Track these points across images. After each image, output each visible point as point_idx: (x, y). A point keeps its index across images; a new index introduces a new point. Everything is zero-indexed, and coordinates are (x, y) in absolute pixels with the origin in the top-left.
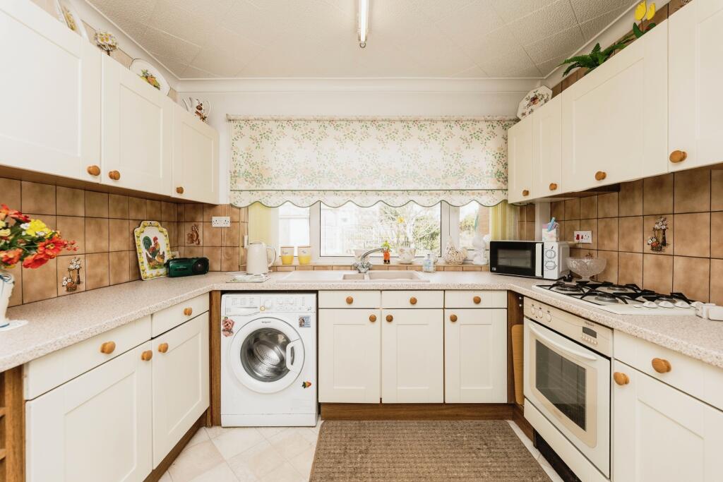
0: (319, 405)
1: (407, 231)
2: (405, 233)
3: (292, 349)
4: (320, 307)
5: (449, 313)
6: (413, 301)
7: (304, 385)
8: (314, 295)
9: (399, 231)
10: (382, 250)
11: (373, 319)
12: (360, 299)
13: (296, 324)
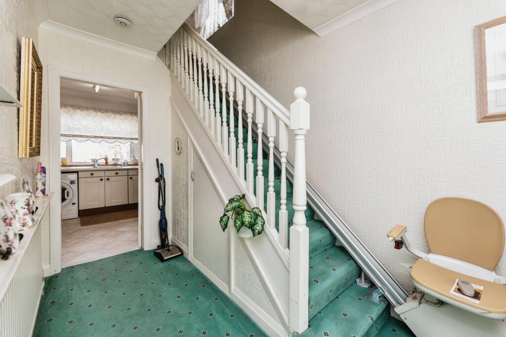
0: (79, 211)
1: (122, 152)
2: (120, 153)
3: (68, 192)
4: (79, 177)
5: (129, 177)
6: (117, 173)
7: (73, 204)
8: (77, 174)
9: (116, 152)
10: (105, 158)
11: (101, 180)
12: (96, 174)
13: (69, 183)
